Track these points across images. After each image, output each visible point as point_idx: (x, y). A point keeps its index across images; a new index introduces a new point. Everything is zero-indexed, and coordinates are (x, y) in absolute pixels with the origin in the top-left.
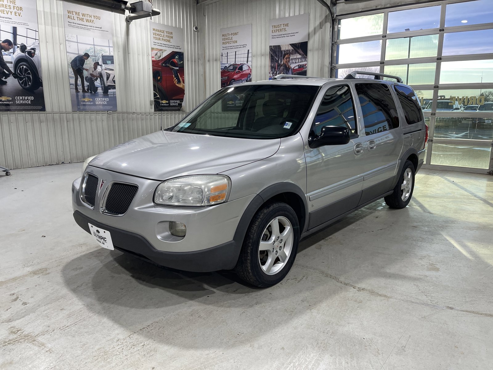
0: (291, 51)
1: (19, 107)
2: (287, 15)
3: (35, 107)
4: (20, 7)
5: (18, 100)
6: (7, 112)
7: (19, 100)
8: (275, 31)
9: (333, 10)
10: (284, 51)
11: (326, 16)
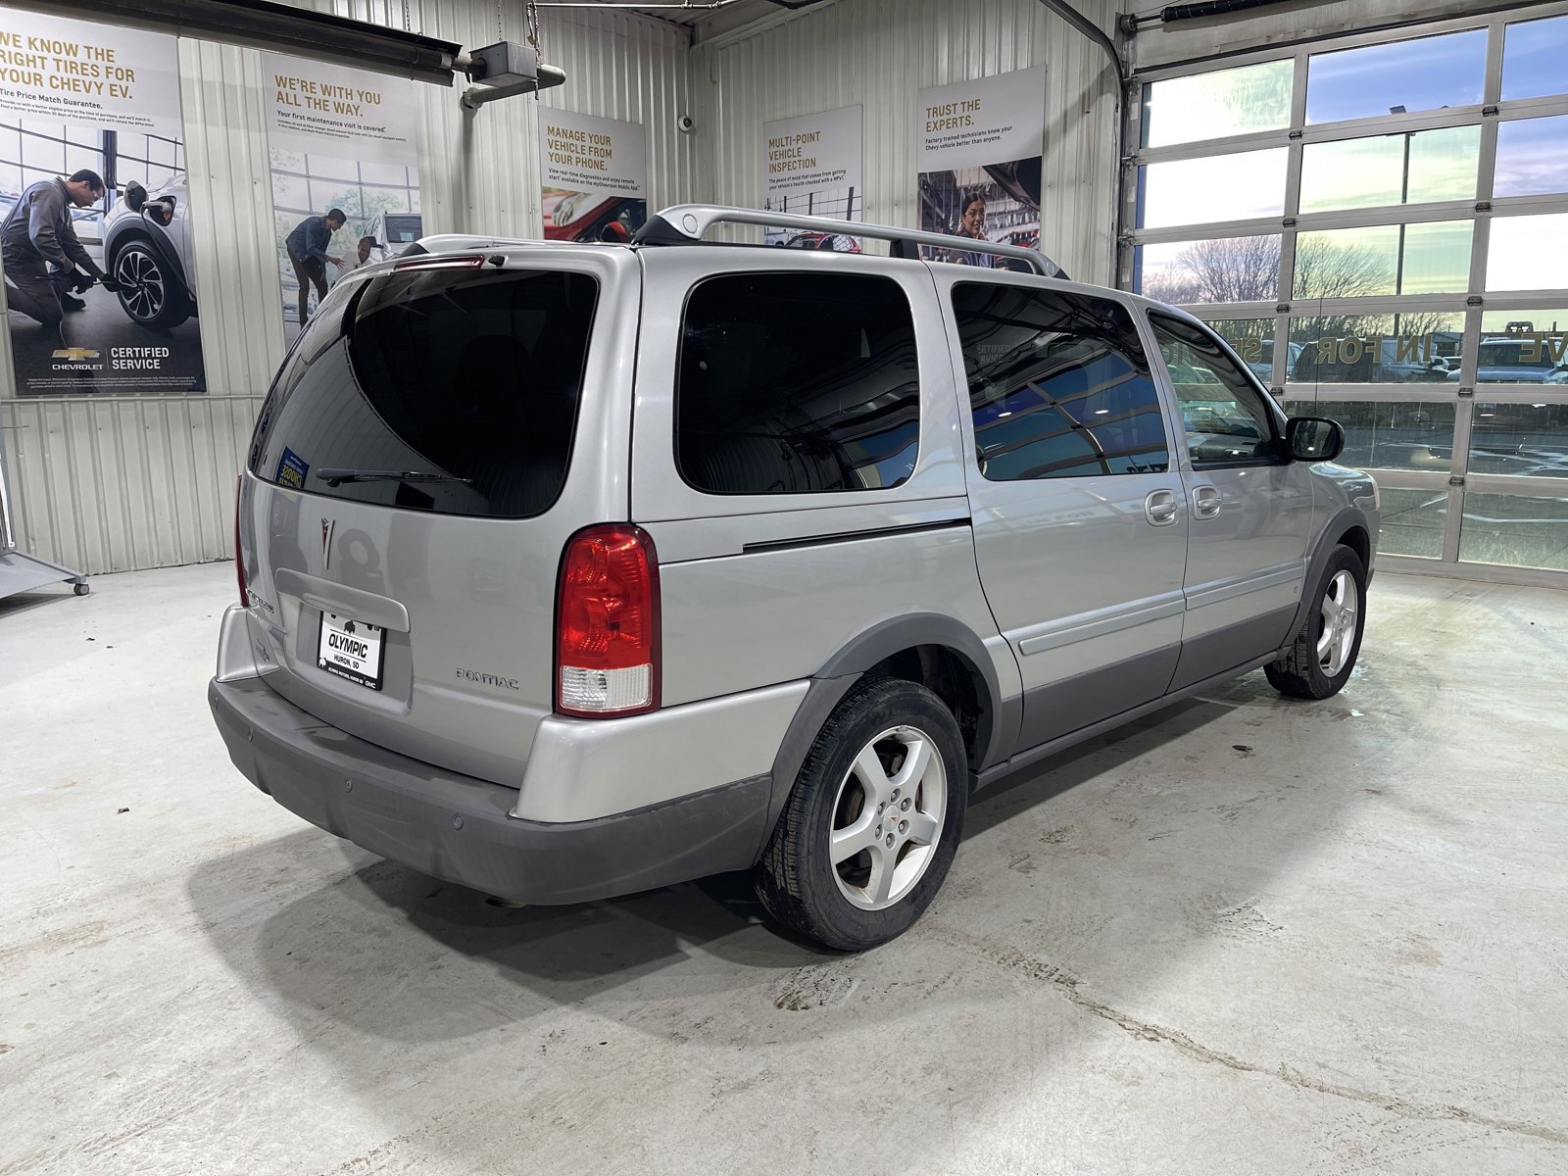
0: (987, 190)
1: (123, 381)
2: (975, 73)
3: (173, 381)
4: (127, 70)
5: (119, 358)
6: (86, 396)
7: (123, 358)
8: (935, 124)
9: (1125, 53)
10: (966, 189)
11: (1102, 72)
